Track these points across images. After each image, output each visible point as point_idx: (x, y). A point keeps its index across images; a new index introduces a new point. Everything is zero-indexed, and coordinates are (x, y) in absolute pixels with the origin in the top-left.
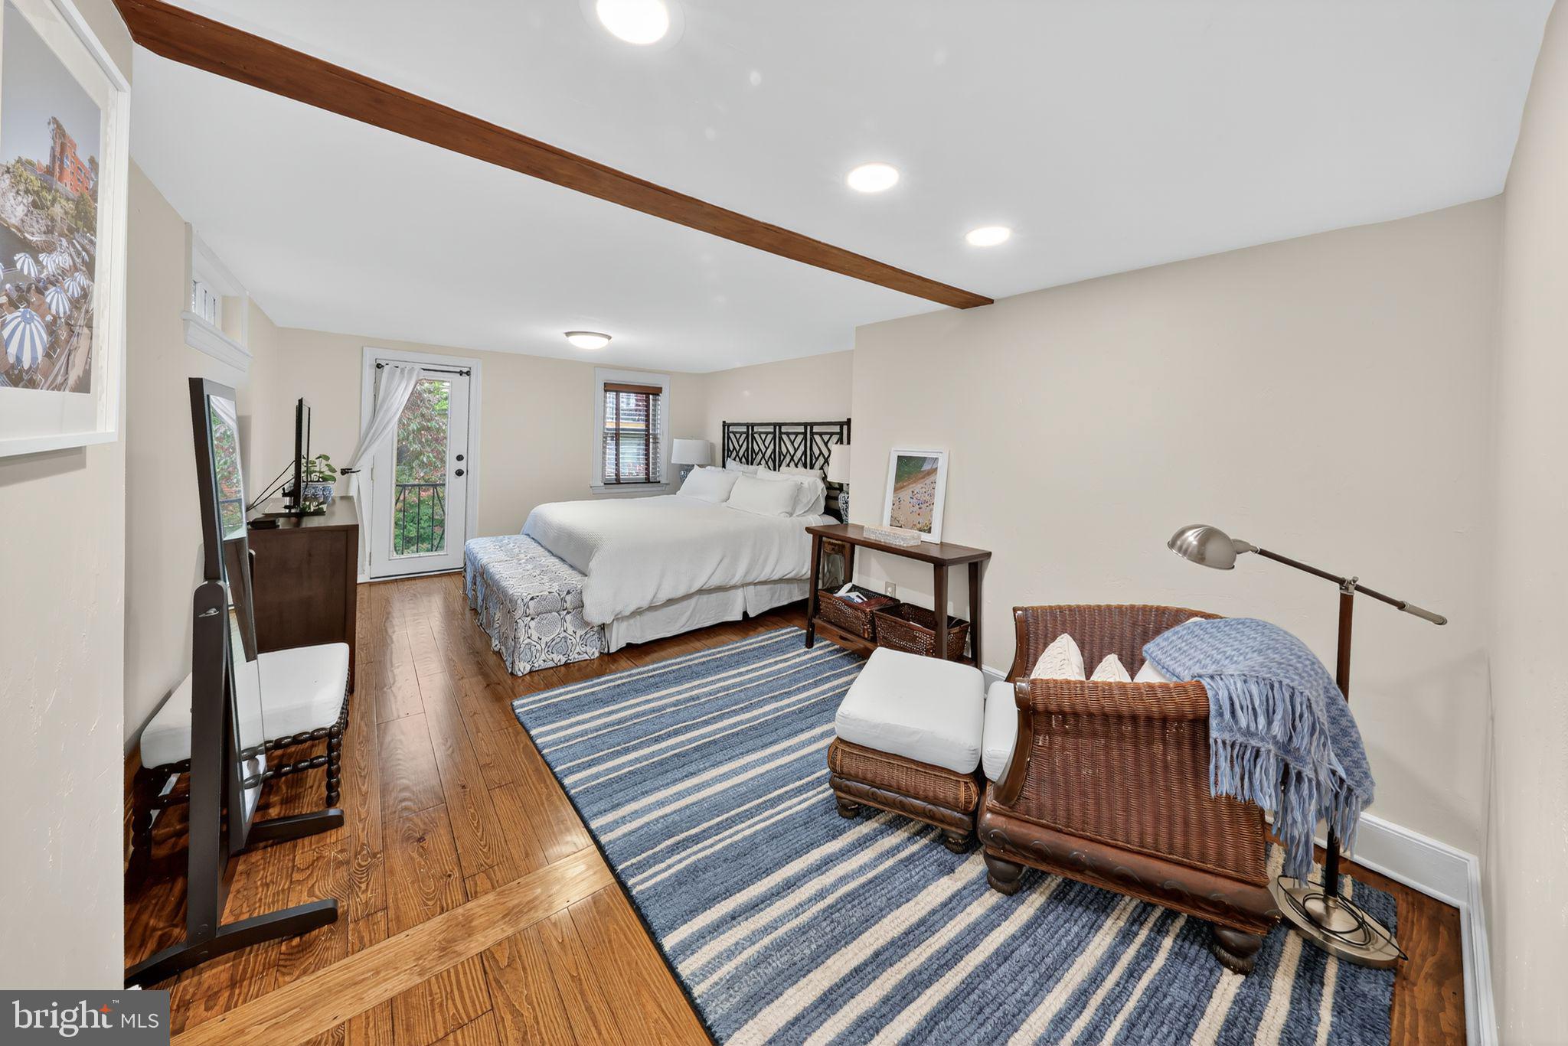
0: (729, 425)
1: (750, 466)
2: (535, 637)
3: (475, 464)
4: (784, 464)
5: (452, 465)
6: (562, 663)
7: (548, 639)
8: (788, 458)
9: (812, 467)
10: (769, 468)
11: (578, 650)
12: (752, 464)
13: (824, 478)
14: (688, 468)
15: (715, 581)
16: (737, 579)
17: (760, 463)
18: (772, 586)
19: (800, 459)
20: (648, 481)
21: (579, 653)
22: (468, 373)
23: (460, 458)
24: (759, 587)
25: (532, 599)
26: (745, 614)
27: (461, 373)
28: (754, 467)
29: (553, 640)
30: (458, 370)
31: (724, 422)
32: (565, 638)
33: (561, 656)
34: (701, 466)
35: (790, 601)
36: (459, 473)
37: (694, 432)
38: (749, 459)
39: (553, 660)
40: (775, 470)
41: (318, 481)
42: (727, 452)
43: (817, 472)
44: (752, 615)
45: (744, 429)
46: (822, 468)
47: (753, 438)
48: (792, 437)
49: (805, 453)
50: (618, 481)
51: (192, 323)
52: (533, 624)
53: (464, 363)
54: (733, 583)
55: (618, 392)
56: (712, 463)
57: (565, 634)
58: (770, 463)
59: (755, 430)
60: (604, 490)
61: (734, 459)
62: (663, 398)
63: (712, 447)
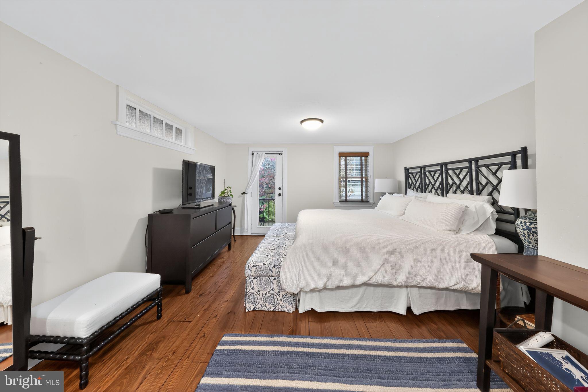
0: (408, 169)
1: (424, 194)
2: (256, 289)
3: (285, 192)
4: (451, 191)
5: (277, 192)
6: (272, 310)
7: (264, 293)
8: (454, 188)
9: (479, 193)
10: (439, 195)
11: (281, 304)
12: (425, 192)
13: (494, 203)
14: (383, 194)
15: (379, 279)
16: (400, 280)
17: (431, 191)
18: (437, 291)
19: (466, 187)
20: (362, 201)
21: (282, 306)
22: (281, 154)
23: (280, 189)
24: (422, 290)
25: (254, 266)
26: (409, 309)
27: (279, 154)
28: (427, 194)
29: (266, 294)
30: (278, 153)
31: (405, 168)
32: (272, 294)
33: (270, 305)
34: (390, 193)
35: (458, 308)
36: (280, 195)
37: (389, 174)
38: (423, 189)
39: (266, 307)
40: (443, 195)
41: (227, 196)
42: (408, 186)
43: (485, 197)
44: (417, 311)
45: (419, 170)
46: (490, 194)
47: (425, 175)
48: (457, 172)
49: (471, 182)
50: (346, 201)
51: (118, 126)
52: (255, 281)
53: (280, 149)
54: (397, 282)
55: (346, 157)
56: (400, 192)
57: (273, 292)
58: (439, 191)
59: (427, 170)
60: (340, 204)
61: (413, 189)
62: (370, 158)
63: (399, 183)
